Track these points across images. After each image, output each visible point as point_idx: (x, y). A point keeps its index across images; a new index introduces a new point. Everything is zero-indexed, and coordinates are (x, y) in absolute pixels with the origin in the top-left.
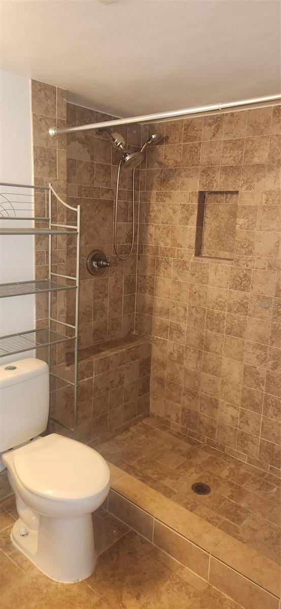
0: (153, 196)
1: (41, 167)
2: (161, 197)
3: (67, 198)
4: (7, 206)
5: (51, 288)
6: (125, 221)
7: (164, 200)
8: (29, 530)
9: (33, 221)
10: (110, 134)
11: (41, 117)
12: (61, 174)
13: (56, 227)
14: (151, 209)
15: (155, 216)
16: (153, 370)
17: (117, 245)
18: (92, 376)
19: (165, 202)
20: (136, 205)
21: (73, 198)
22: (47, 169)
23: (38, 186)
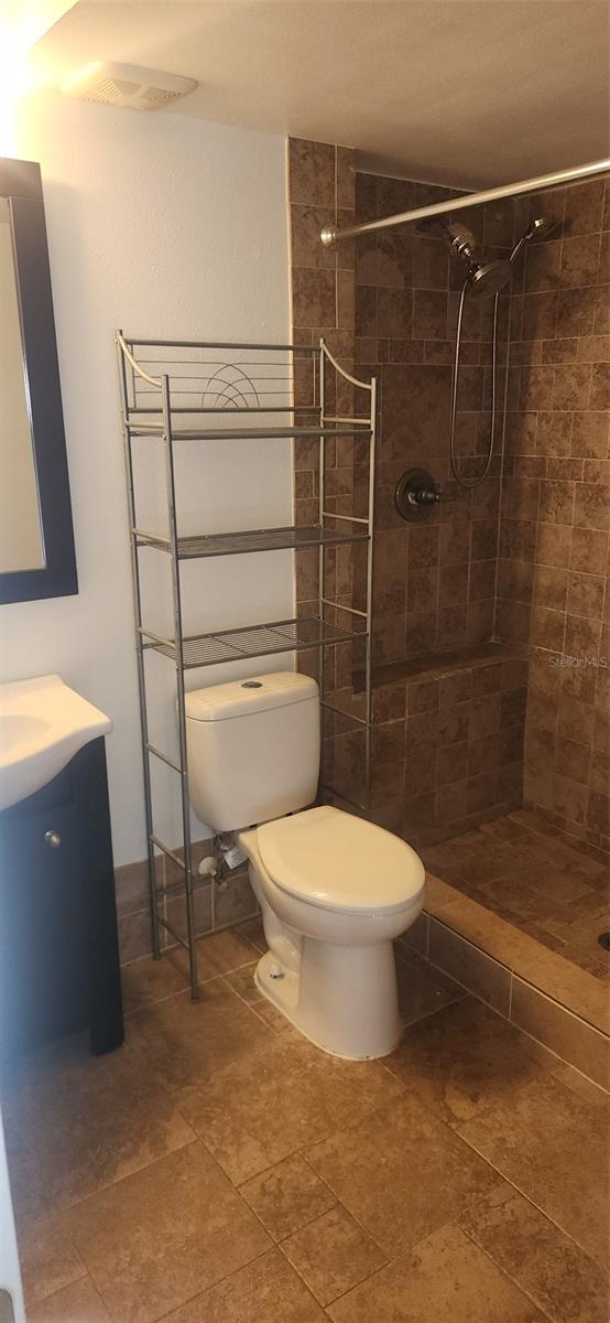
0: (536, 351)
1: (308, 307)
2: (554, 352)
3: (355, 366)
4: (244, 387)
5: (324, 538)
6: (477, 407)
7: (560, 357)
8: (285, 970)
9: (292, 413)
10: (444, 227)
11: (305, 210)
12: (343, 321)
13: (335, 423)
14: (532, 379)
15: (540, 394)
16: (531, 715)
17: (458, 457)
18: (403, 716)
19: (561, 362)
20: (501, 375)
21: (368, 366)
22: (317, 310)
23: (300, 346)
